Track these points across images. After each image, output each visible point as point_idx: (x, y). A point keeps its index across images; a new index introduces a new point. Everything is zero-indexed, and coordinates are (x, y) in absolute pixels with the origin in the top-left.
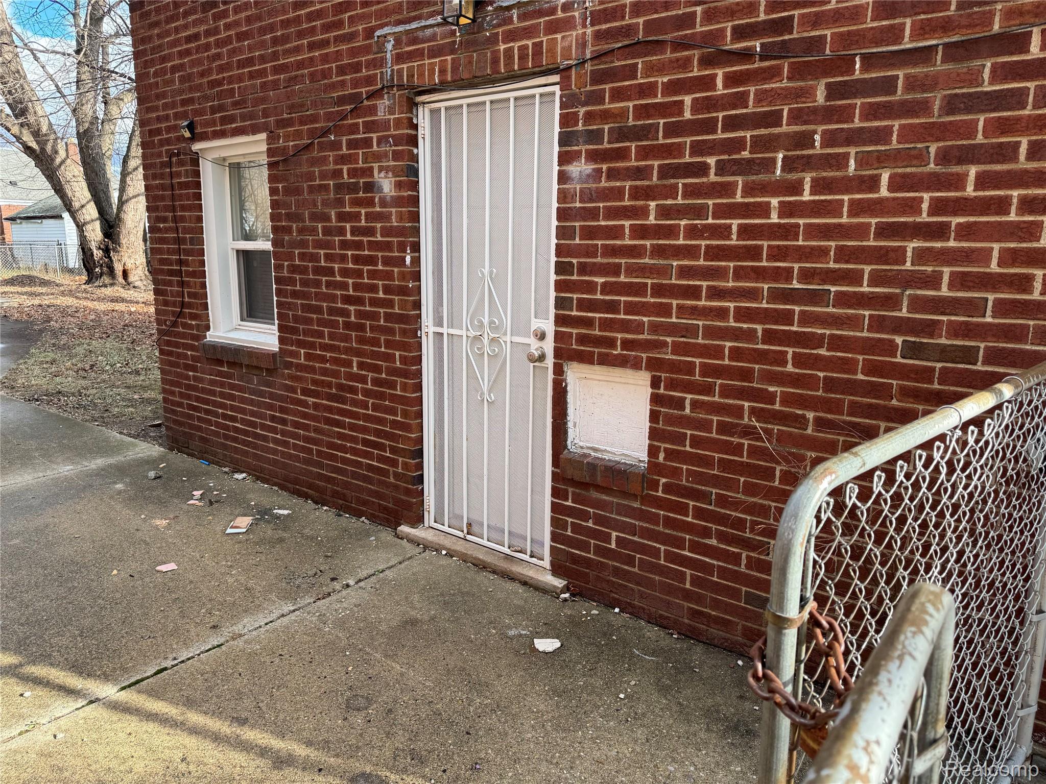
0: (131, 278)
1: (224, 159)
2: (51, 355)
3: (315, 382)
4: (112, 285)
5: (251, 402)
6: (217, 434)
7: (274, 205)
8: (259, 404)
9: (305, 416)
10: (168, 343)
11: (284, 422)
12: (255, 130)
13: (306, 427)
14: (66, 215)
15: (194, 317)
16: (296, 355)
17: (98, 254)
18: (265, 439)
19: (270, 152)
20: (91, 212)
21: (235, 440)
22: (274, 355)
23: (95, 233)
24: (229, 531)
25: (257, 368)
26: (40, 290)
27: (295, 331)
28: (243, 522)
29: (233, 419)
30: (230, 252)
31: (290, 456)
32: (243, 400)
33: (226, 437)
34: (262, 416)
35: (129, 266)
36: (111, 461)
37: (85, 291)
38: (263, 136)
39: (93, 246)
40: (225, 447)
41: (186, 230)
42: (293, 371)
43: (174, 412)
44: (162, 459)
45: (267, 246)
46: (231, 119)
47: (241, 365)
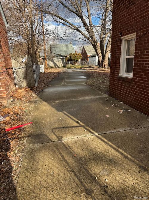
0: (106, 66)
1: (127, 40)
2: (92, 79)
3: (139, 85)
4: (102, 68)
5: (125, 88)
6: (118, 94)
7: (136, 48)
8: (127, 89)
9: (136, 92)
10: (111, 77)
11: (131, 93)
12: (134, 32)
13: (136, 94)
14: (97, 56)
15: (117, 72)
16: (136, 79)
17: (101, 62)
18: (127, 96)
19: (137, 36)
20: (101, 55)
21: (121, 95)
22: (131, 79)
23: (101, 58)
24: (119, 112)
25: (127, 82)
26: (92, 69)
27: (136, 74)
28: (121, 111)
29: (122, 91)
30: (125, 59)
31: (132, 100)
32: (124, 88)
33: (120, 95)
34: (127, 91)
35: (105, 64)
36: (100, 97)
37: (98, 69)
38: (136, 33)
39: (100, 61)
40: (119, 97)
41: (117, 55)
42: (135, 83)
43: (111, 89)
44: (108, 97)
45: (133, 57)
46: (129, 31)
47: (124, 81)
